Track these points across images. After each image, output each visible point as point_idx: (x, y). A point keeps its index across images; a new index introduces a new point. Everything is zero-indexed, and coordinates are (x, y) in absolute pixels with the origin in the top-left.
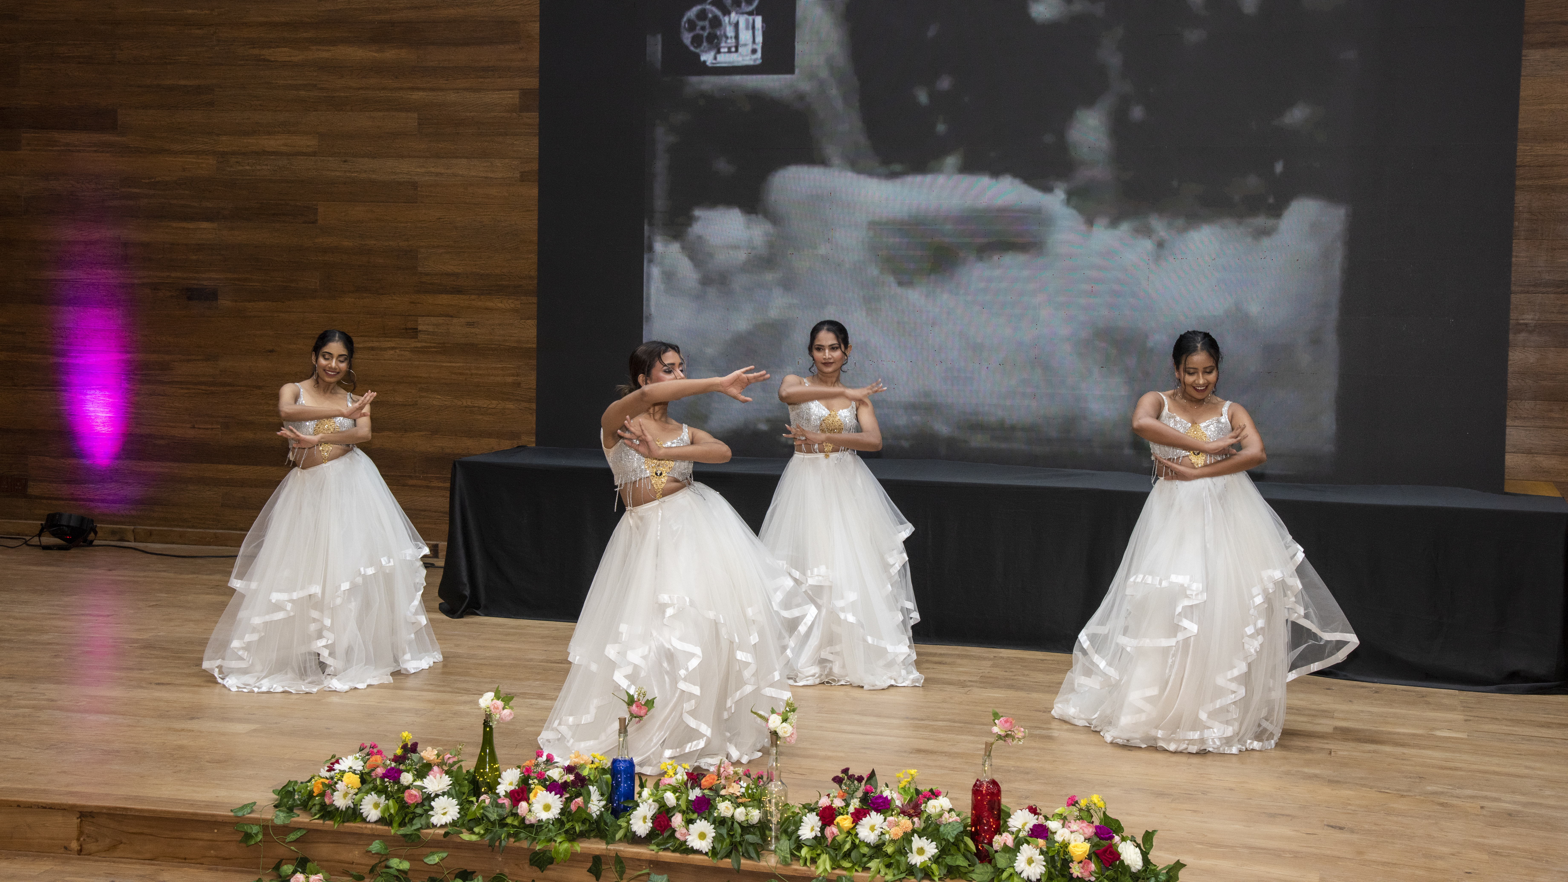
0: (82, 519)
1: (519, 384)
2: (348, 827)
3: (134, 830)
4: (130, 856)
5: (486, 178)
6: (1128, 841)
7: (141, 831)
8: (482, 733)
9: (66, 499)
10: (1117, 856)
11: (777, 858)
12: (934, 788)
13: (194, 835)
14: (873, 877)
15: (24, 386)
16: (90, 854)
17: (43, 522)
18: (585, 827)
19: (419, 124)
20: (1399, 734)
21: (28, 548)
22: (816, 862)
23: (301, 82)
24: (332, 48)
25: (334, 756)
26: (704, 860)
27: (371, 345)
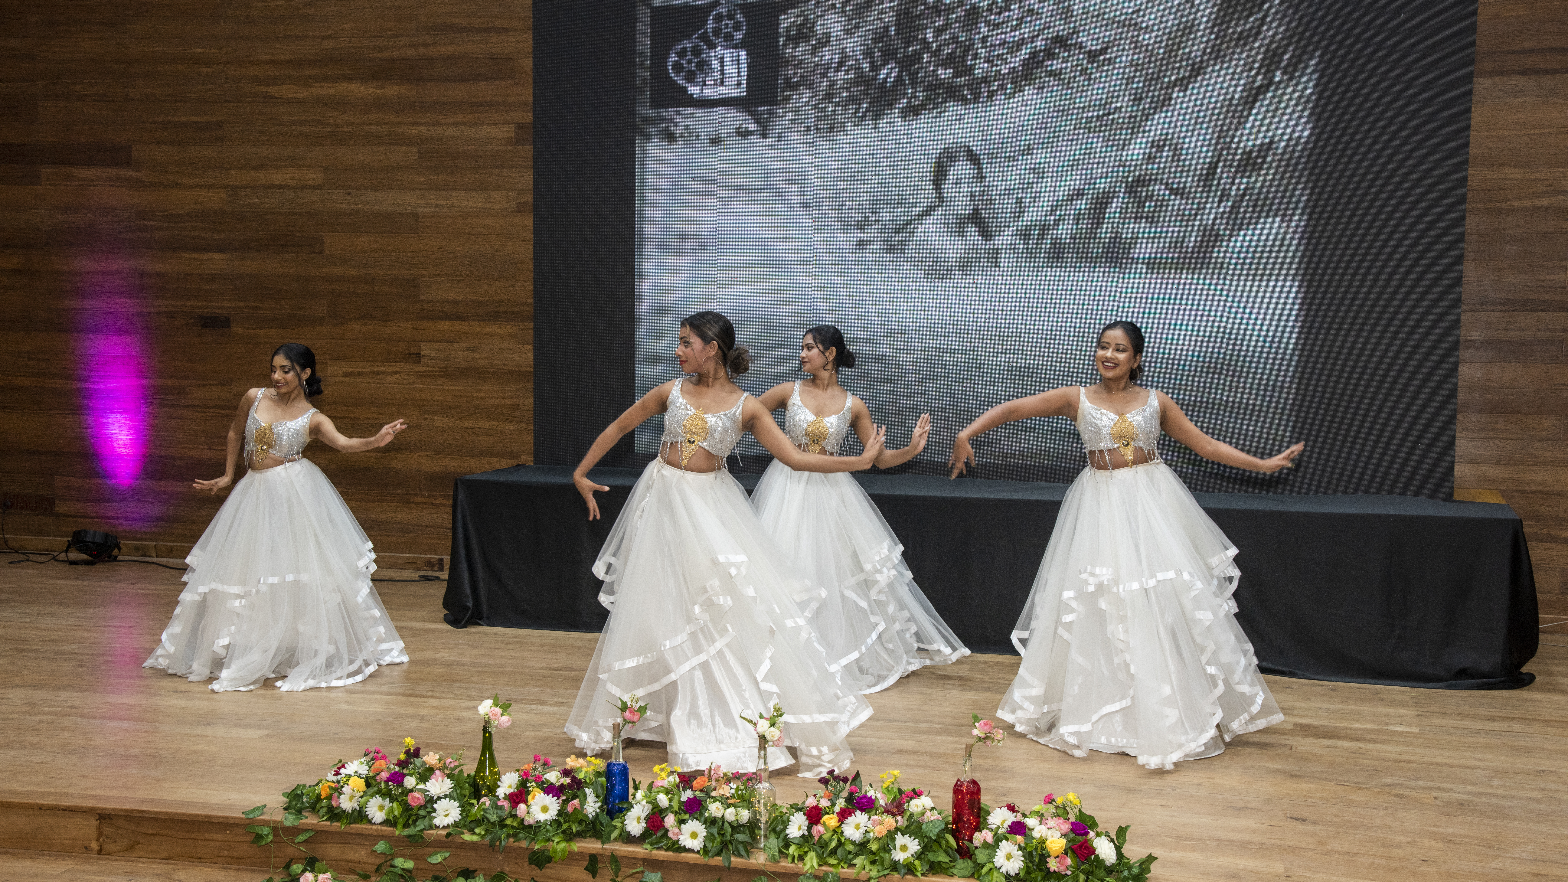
0: (106, 536)
1: (518, 406)
2: (354, 828)
3: (151, 832)
4: (147, 856)
5: (484, 209)
6: (1103, 837)
7: (156, 832)
8: (482, 738)
9: (92, 517)
10: (1092, 851)
11: (766, 856)
12: (916, 788)
13: (207, 836)
14: (858, 873)
15: (50, 410)
16: (109, 854)
17: (70, 539)
18: (580, 828)
19: (419, 157)
20: (1355, 729)
21: (56, 563)
22: (804, 859)
23: (306, 118)
24: (335, 85)
25: (340, 761)
26: (697, 858)
27: (376, 369)
